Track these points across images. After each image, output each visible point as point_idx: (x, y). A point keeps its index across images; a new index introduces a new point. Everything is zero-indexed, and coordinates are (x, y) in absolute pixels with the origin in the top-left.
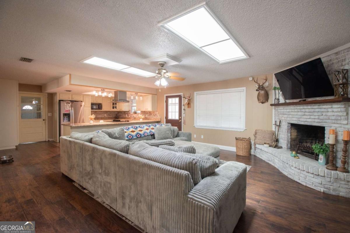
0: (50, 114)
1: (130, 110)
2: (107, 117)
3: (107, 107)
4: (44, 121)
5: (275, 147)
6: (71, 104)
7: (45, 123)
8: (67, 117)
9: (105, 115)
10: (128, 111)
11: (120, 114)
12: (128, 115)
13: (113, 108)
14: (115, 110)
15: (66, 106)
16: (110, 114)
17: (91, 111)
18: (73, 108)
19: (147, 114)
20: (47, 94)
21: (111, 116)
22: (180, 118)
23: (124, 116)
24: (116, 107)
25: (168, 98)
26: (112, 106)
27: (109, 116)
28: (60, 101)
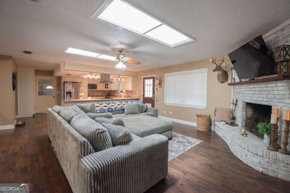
0: (58, 92)
1: (118, 90)
2: (101, 95)
3: (101, 87)
4: (54, 97)
5: (230, 125)
6: (72, 85)
7: (55, 98)
8: (69, 95)
9: (100, 93)
10: (117, 91)
11: (111, 93)
12: (117, 94)
13: (106, 87)
14: (107, 89)
15: (68, 86)
16: (104, 93)
17: (88, 90)
18: (73, 88)
19: (129, 93)
20: (56, 77)
21: (105, 94)
22: (154, 96)
23: (114, 94)
24: (108, 88)
25: (145, 80)
26: (105, 86)
27: (103, 94)
28: (64, 82)
